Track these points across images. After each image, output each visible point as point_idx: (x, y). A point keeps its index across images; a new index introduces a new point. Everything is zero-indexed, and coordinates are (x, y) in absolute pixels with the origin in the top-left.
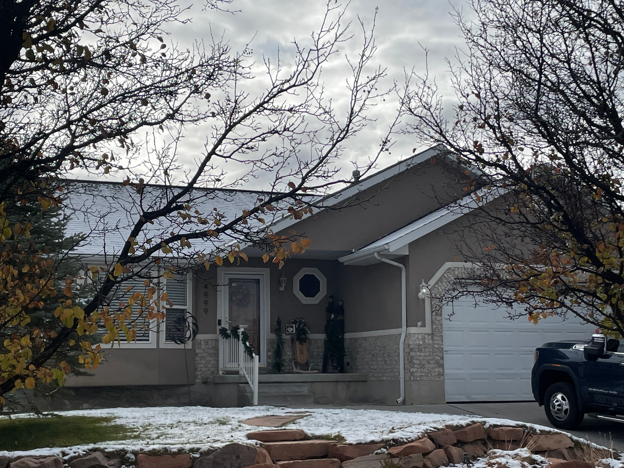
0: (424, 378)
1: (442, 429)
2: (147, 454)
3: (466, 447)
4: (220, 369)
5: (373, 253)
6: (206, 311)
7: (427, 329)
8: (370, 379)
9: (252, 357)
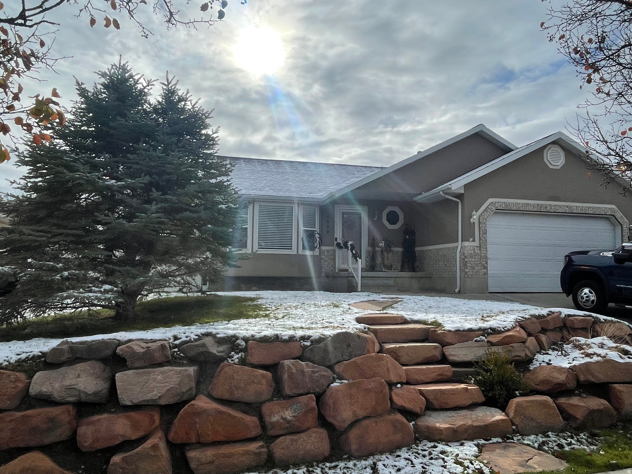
0: (475, 276)
1: (528, 318)
2: (257, 341)
3: (548, 333)
4: (336, 268)
5: (439, 192)
6: (328, 231)
7: (477, 243)
8: (433, 276)
9: (357, 260)
